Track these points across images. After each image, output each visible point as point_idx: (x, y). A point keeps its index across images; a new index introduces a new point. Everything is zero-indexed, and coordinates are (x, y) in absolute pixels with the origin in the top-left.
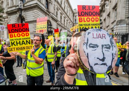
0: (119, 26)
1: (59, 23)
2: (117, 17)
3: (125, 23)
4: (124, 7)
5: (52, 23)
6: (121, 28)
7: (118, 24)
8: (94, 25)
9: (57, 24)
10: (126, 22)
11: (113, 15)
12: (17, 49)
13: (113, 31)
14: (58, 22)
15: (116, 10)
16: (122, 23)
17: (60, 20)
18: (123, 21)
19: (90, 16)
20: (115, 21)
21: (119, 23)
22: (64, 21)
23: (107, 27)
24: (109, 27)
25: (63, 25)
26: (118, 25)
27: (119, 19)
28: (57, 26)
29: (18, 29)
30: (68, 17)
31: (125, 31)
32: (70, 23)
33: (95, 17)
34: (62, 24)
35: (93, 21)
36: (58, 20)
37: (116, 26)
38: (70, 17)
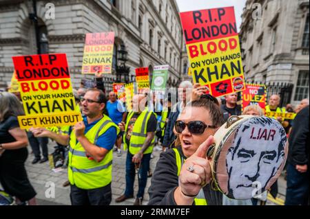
0: (278, 66)
1: (147, 47)
2: (276, 45)
3: (290, 61)
4: (292, 25)
5: (126, 45)
6: (281, 72)
7: (277, 62)
8: (227, 58)
9: (141, 49)
10: (292, 60)
11: (268, 40)
12: (42, 121)
13: (265, 76)
14: (143, 45)
15: (275, 30)
16: (284, 61)
17: (148, 41)
18: (287, 56)
19: (215, 36)
20: (271, 55)
21: (279, 60)
22: (159, 45)
23: (255, 67)
24: (257, 69)
25: (156, 55)
26: (276, 64)
27: (280, 52)
28: (140, 54)
29: (39, 70)
30: (170, 34)
31: (288, 78)
32: (174, 51)
33: (227, 39)
34: (152, 50)
35: (225, 49)
36: (143, 38)
37: (272, 67)
38: (173, 35)
